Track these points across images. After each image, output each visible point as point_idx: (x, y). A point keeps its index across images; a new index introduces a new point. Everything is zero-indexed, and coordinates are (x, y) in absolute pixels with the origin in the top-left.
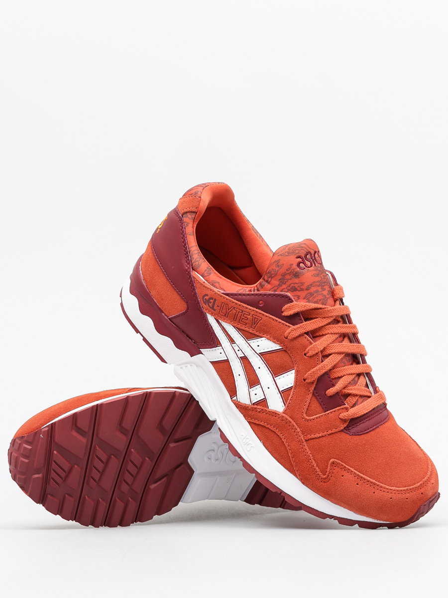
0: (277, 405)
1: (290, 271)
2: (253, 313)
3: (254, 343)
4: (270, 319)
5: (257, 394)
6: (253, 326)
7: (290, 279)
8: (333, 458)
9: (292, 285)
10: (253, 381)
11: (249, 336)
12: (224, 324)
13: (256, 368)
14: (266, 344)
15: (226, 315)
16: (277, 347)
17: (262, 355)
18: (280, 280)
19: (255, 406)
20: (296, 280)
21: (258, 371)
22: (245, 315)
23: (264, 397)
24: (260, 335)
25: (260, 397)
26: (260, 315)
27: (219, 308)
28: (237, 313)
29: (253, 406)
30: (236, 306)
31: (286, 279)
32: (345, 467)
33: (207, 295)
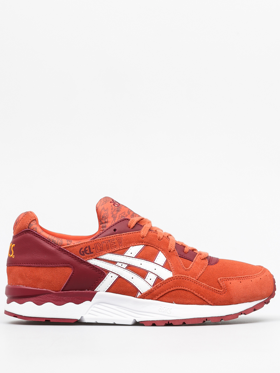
0: (166, 274)
1: (113, 209)
2: (115, 238)
3: (128, 253)
4: (126, 235)
5: (151, 279)
6: (121, 245)
7: (117, 213)
8: (218, 278)
9: (120, 216)
10: (143, 274)
11: (122, 252)
12: (102, 257)
13: (139, 266)
14: (135, 250)
15: (101, 250)
16: (141, 247)
17: (137, 257)
18: (112, 217)
19: (155, 286)
20: (120, 213)
21: (142, 267)
22: (112, 242)
23: (157, 276)
24: (128, 246)
25: (154, 278)
26: (120, 236)
27: (95, 249)
28: (107, 244)
29: (153, 287)
30: (103, 240)
31: (115, 214)
32: (227, 278)
33: (82, 248)
